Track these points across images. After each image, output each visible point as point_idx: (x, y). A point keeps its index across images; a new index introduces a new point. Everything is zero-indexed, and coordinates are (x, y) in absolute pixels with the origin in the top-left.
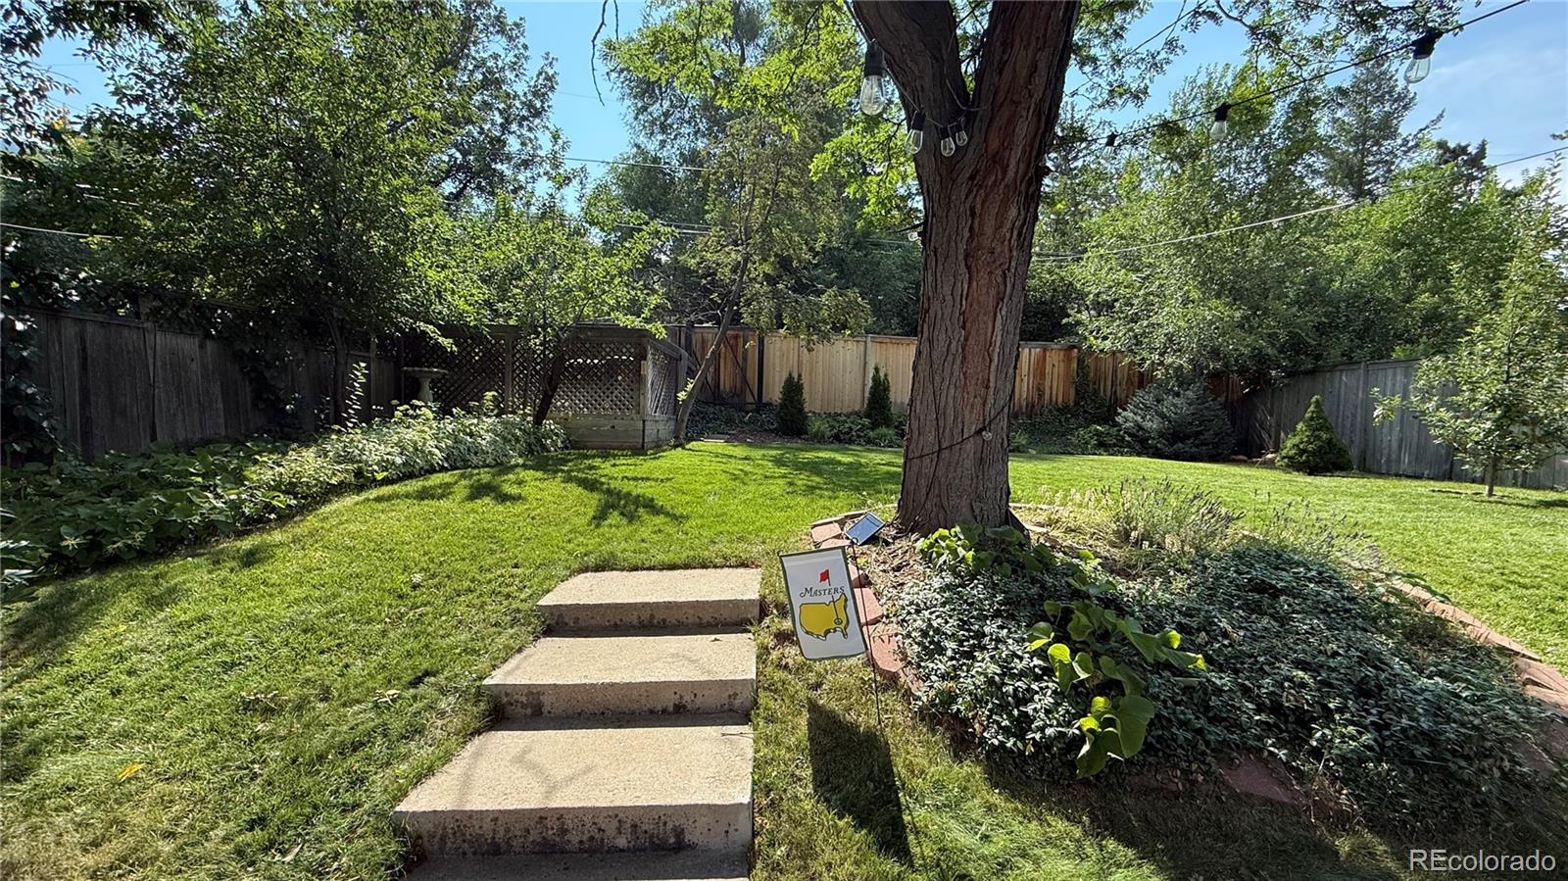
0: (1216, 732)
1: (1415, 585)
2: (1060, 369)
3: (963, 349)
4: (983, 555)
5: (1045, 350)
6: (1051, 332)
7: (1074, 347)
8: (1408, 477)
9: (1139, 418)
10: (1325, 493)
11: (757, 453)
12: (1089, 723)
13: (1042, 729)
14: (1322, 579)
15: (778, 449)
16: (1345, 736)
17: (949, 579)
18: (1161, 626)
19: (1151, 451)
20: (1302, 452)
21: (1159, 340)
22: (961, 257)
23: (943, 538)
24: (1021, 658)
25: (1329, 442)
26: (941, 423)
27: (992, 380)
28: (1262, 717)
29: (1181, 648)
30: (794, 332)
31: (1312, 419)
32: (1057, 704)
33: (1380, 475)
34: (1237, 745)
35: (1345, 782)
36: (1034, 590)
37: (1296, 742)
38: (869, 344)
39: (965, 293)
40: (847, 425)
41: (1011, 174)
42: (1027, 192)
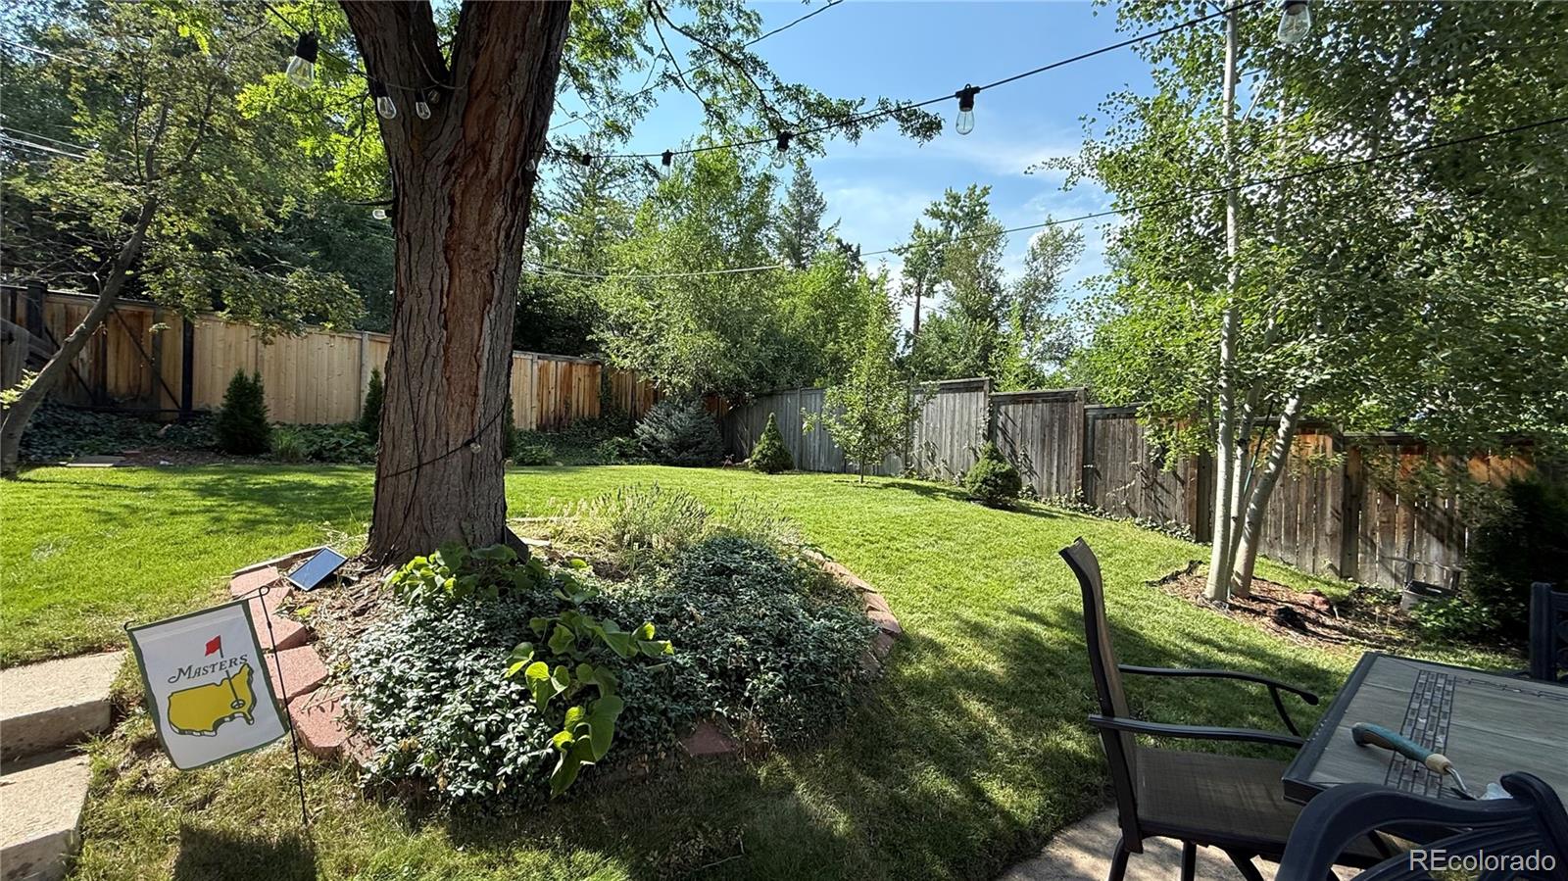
0: (678, 709)
1: (816, 551)
2: (585, 383)
3: (446, 350)
4: (466, 579)
5: (571, 364)
6: (578, 348)
7: (598, 363)
8: (825, 472)
9: (653, 430)
10: (776, 488)
11: (172, 481)
12: (563, 737)
13: (514, 760)
14: (761, 557)
15: (215, 473)
16: (765, 683)
17: (422, 613)
18: (640, 621)
19: (664, 459)
20: (764, 456)
21: (667, 359)
22: (439, 249)
23: (418, 567)
24: (497, 687)
25: (780, 448)
26: (421, 435)
27: (481, 387)
28: (713, 683)
29: (656, 638)
30: (239, 316)
31: (769, 430)
32: (533, 727)
33: (810, 471)
34: (692, 715)
35: (765, 719)
36: (522, 609)
37: (734, 698)
38: (367, 343)
39: (445, 289)
40: (333, 440)
41: (494, 169)
42: (514, 194)
